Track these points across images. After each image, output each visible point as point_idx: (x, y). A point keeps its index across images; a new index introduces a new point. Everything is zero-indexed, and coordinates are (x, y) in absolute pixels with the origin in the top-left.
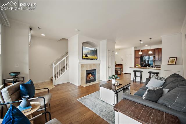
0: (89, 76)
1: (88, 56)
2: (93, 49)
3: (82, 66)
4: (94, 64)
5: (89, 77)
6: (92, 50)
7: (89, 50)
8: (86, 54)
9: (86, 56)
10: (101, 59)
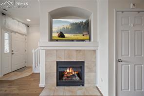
0: (68, 71)
1: (66, 35)
2: (78, 21)
3: (48, 53)
4: (77, 51)
5: (69, 73)
6: (76, 23)
7: (68, 24)
8: (61, 32)
9: (61, 35)
10: (98, 40)
